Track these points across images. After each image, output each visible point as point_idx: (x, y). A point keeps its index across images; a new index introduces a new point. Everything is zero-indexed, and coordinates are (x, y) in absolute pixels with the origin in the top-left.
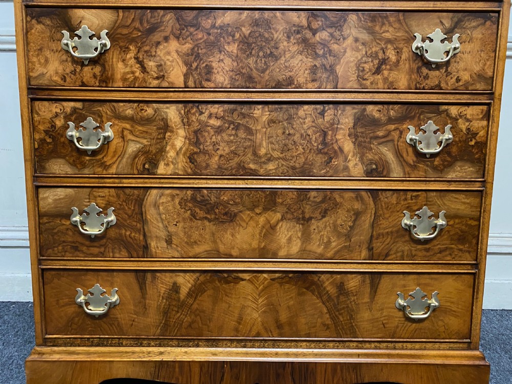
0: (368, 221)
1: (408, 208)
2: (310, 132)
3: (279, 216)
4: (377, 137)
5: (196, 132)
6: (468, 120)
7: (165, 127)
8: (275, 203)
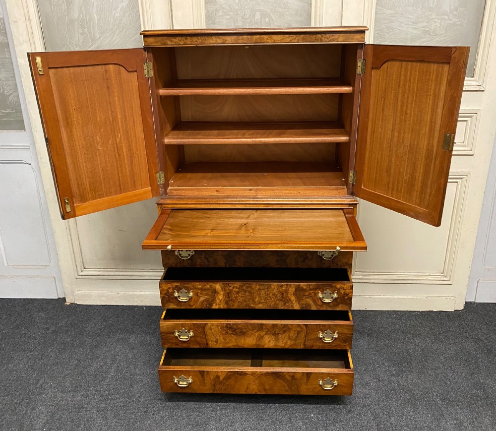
0: (303, 335)
1: (321, 330)
2: (276, 293)
3: (264, 333)
4: (305, 295)
5: (228, 293)
6: (344, 290)
7: (215, 292)
8: (262, 328)
